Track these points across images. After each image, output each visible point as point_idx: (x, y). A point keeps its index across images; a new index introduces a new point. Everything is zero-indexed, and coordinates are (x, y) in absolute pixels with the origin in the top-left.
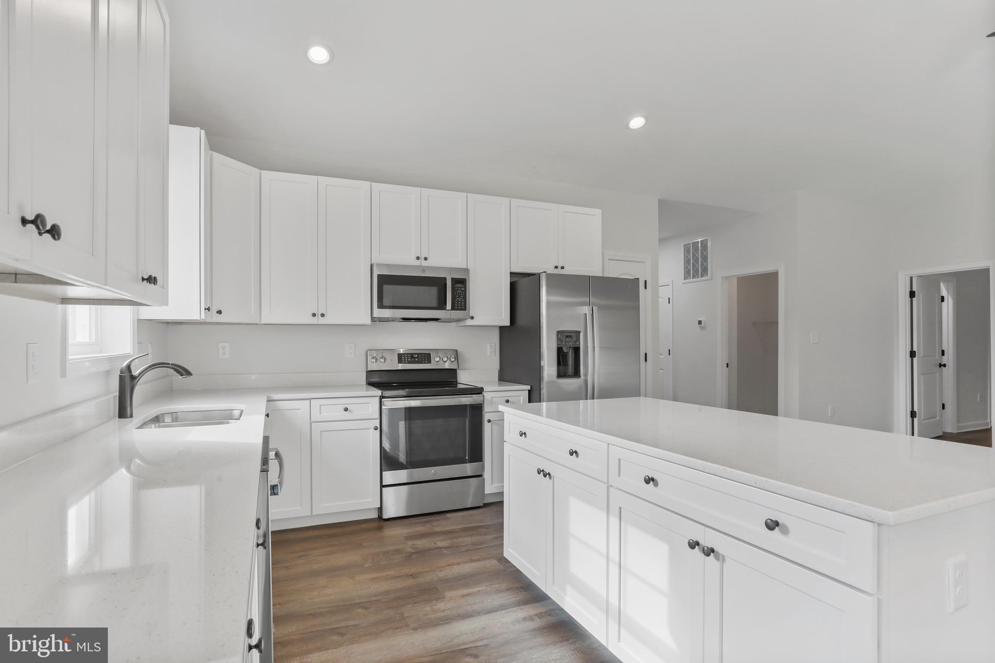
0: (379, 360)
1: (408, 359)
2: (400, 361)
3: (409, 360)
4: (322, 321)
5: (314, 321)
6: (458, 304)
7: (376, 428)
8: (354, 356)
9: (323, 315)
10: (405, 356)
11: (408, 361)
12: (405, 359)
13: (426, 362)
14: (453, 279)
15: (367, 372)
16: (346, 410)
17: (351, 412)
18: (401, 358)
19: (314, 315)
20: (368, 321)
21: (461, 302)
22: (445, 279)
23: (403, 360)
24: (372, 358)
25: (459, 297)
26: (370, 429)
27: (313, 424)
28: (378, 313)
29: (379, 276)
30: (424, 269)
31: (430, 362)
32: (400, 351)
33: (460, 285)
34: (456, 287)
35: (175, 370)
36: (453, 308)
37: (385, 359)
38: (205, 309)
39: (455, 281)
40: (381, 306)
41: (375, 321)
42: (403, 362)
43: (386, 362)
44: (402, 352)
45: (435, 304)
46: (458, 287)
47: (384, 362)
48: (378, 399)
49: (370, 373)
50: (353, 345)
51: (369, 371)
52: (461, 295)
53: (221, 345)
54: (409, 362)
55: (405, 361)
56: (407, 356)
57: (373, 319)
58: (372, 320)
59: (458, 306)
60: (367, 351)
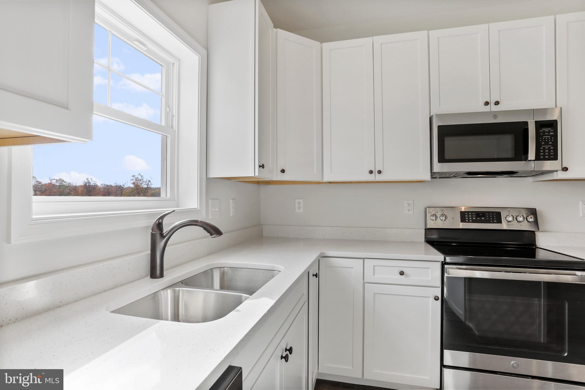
0: (439, 218)
1: (472, 217)
2: (463, 220)
3: (474, 218)
4: (379, 178)
5: (372, 178)
6: (544, 152)
7: (437, 298)
8: (412, 213)
9: (380, 172)
10: (468, 215)
11: (472, 219)
12: (469, 217)
13: (495, 221)
14: (537, 122)
15: (426, 229)
16: (402, 273)
17: (407, 276)
18: (464, 216)
19: (371, 172)
20: (427, 177)
21: (549, 149)
22: (526, 123)
23: (467, 218)
24: (431, 216)
25: (547, 143)
26: (430, 297)
27: (365, 284)
28: (438, 167)
29: (439, 127)
30: (495, 115)
31: (499, 221)
32: (461, 208)
33: (546, 130)
34: (541, 132)
35: (205, 229)
36: (538, 158)
37: (446, 218)
38: (260, 166)
39: (540, 125)
40: (442, 159)
41: (436, 178)
42: (467, 221)
43: (447, 220)
44: (463, 210)
45: (510, 155)
46: (544, 132)
47: (445, 220)
48: (439, 265)
49: (428, 230)
50: (411, 202)
51: (428, 229)
52: (548, 142)
53: (297, 201)
54: (474, 221)
55: (469, 220)
56: (472, 215)
57: (434, 175)
58: (431, 176)
59: (544, 156)
60: (426, 209)
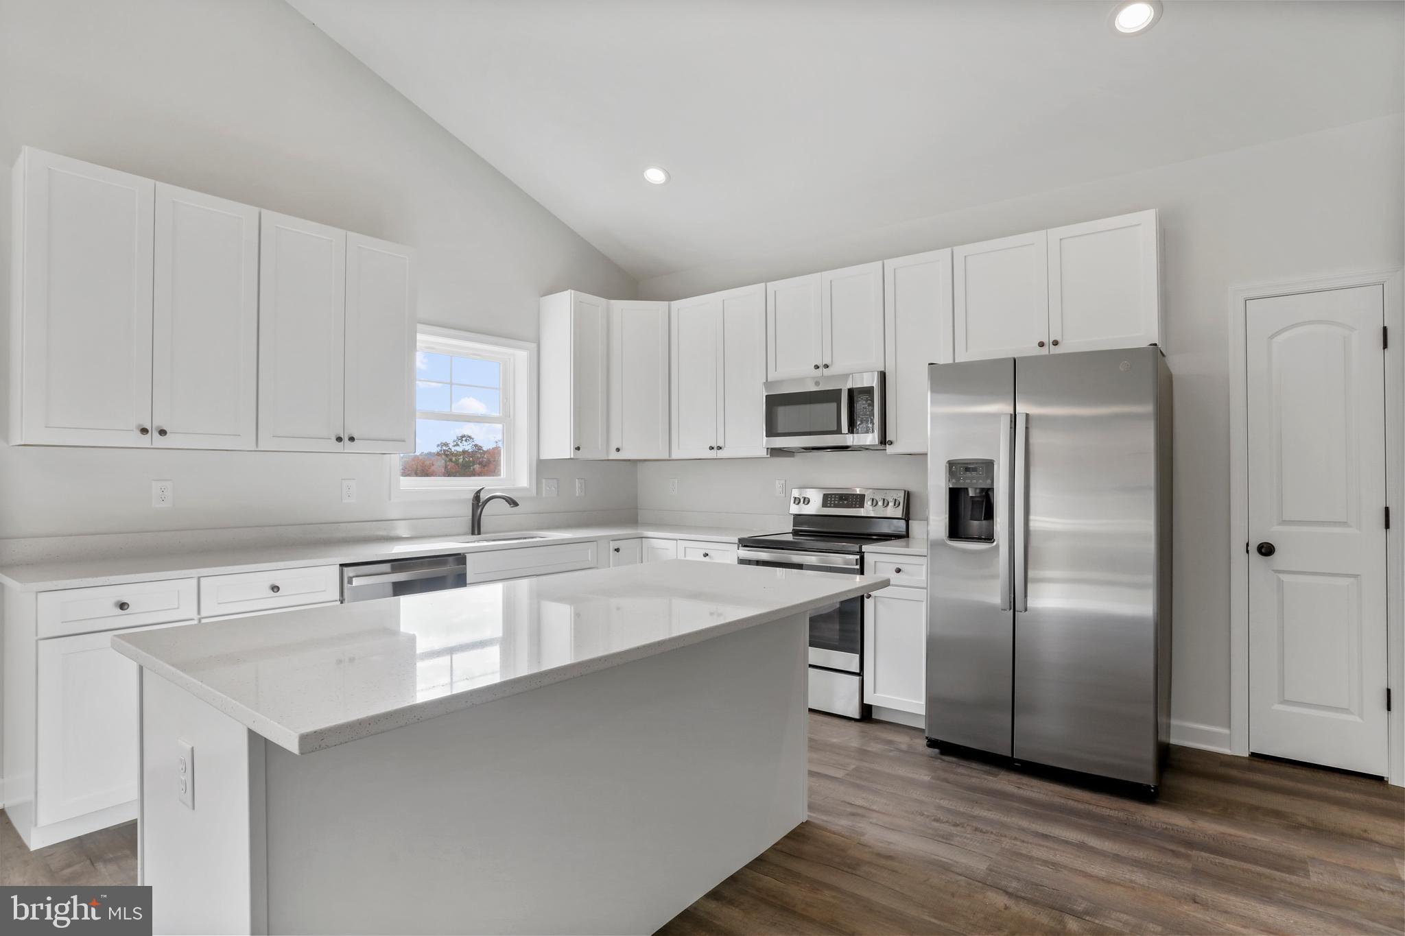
0: (802, 500)
2: (824, 505)
3: (837, 502)
4: (721, 454)
5: (713, 454)
9: (720, 448)
10: (832, 497)
11: (834, 503)
12: (831, 501)
13: (858, 506)
14: (850, 390)
15: (795, 517)
16: (706, 555)
17: (711, 559)
18: (827, 499)
19: (712, 448)
22: (841, 391)
23: (829, 502)
29: (764, 397)
31: (863, 506)
34: (860, 401)
35: (507, 501)
37: (809, 501)
40: (771, 434)
42: (828, 505)
43: (810, 504)
52: (866, 412)
54: (836, 506)
55: (831, 504)
56: (835, 498)
